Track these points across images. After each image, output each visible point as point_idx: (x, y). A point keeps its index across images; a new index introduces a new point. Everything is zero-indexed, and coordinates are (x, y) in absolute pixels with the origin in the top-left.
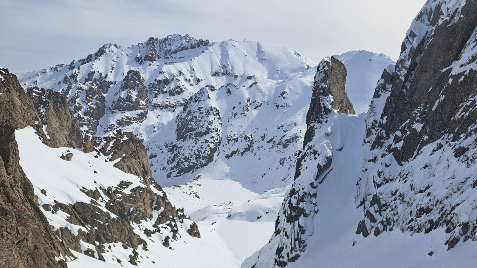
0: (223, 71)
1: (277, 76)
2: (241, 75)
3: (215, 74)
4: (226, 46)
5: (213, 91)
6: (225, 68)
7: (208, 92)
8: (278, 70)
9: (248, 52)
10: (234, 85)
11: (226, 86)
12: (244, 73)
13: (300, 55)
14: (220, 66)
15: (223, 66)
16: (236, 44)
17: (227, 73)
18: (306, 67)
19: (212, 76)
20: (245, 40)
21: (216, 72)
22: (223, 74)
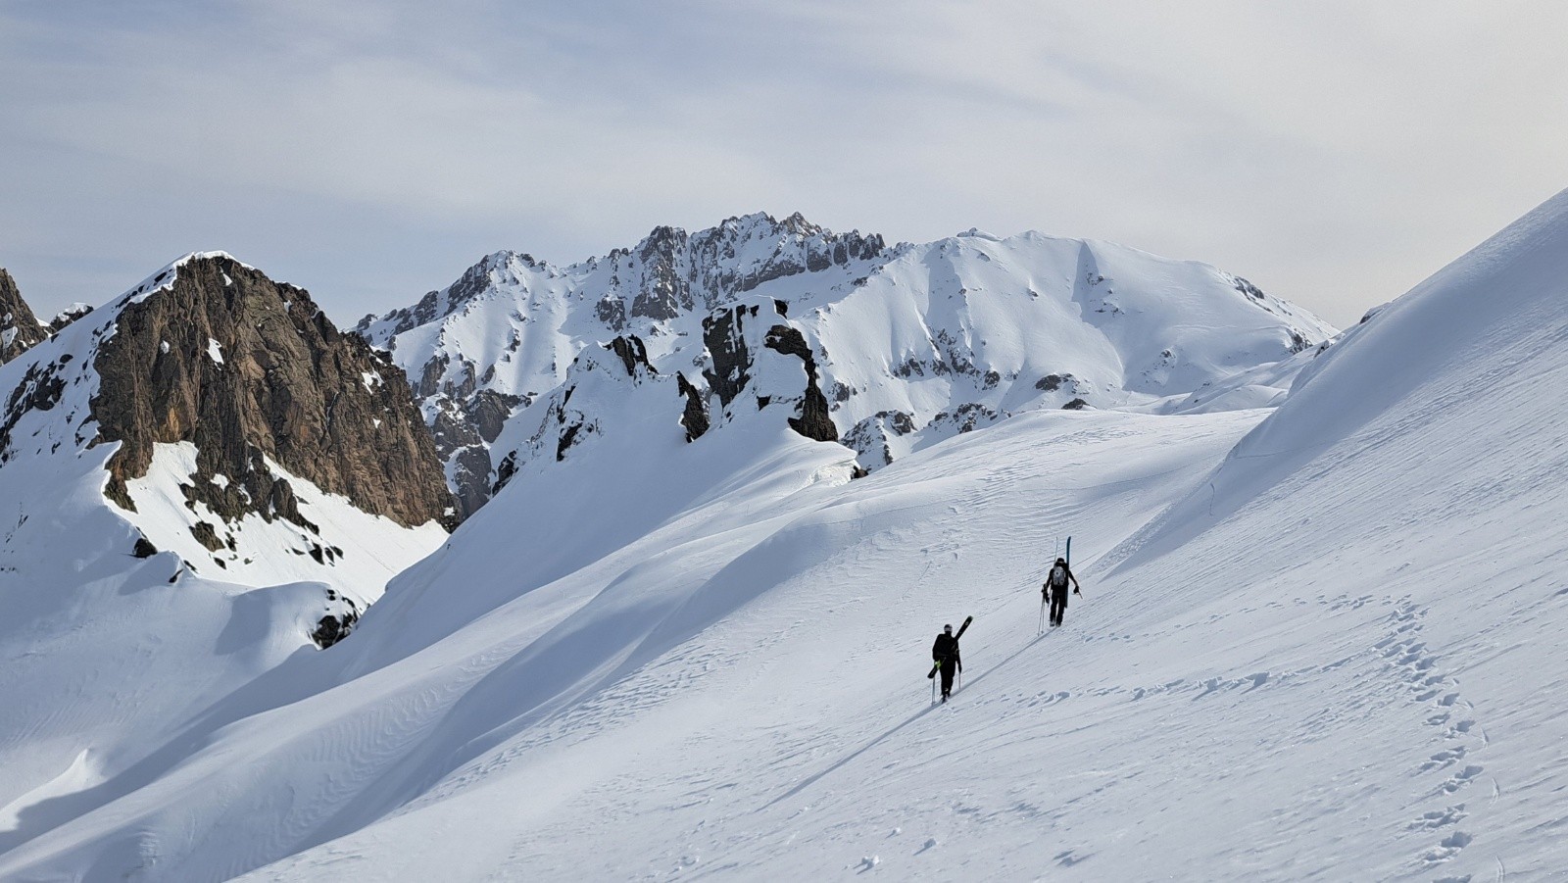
0: (937, 356)
1: (1162, 377)
2: (1015, 372)
3: (908, 369)
4: (952, 259)
5: (905, 435)
6: (946, 346)
7: (884, 438)
8: (1167, 354)
9: (1039, 281)
10: (990, 413)
11: (956, 416)
12: (1026, 364)
13: (1260, 295)
14: (929, 335)
15: (941, 338)
16: (992, 248)
17: (954, 363)
18: (1288, 343)
19: (897, 375)
20: (1028, 234)
21: (911, 362)
22: (940, 368)
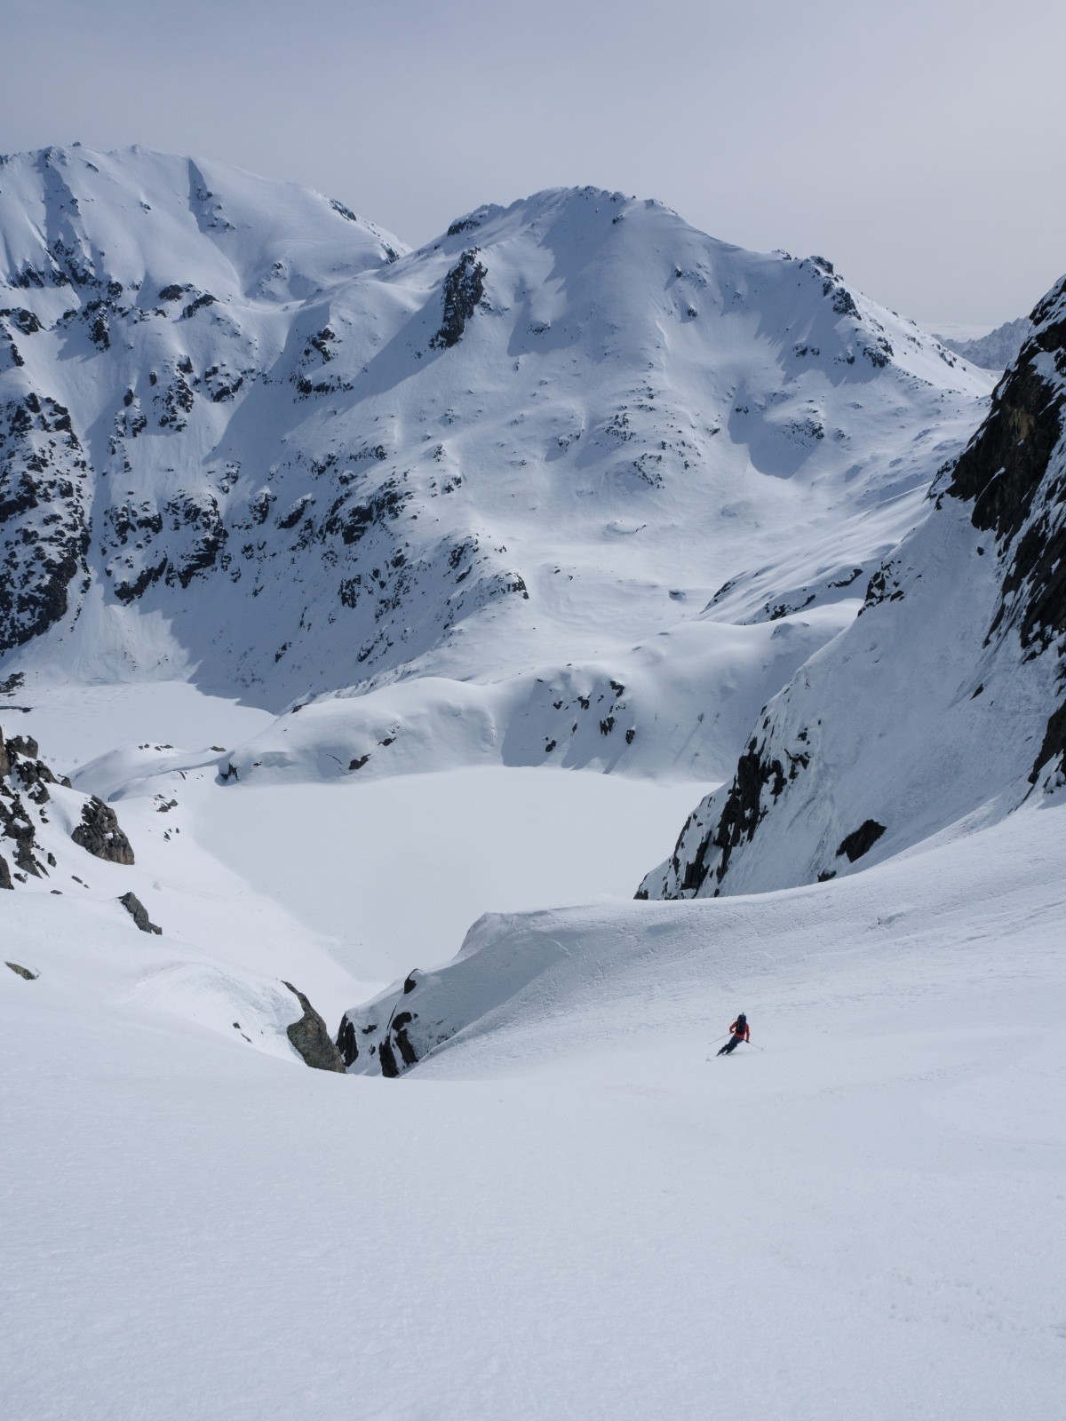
0: (56, 266)
1: (277, 287)
2: (137, 283)
3: (26, 279)
4: (59, 168)
5: (32, 334)
6: (63, 257)
7: (10, 338)
8: (279, 267)
9: (149, 193)
10: (121, 310)
11: (85, 314)
12: (147, 277)
13: (352, 216)
14: (44, 244)
15: (57, 249)
16: (100, 160)
17: (74, 274)
18: (384, 256)
19: (15, 286)
20: (134, 148)
21: (29, 272)
22: (59, 279)
